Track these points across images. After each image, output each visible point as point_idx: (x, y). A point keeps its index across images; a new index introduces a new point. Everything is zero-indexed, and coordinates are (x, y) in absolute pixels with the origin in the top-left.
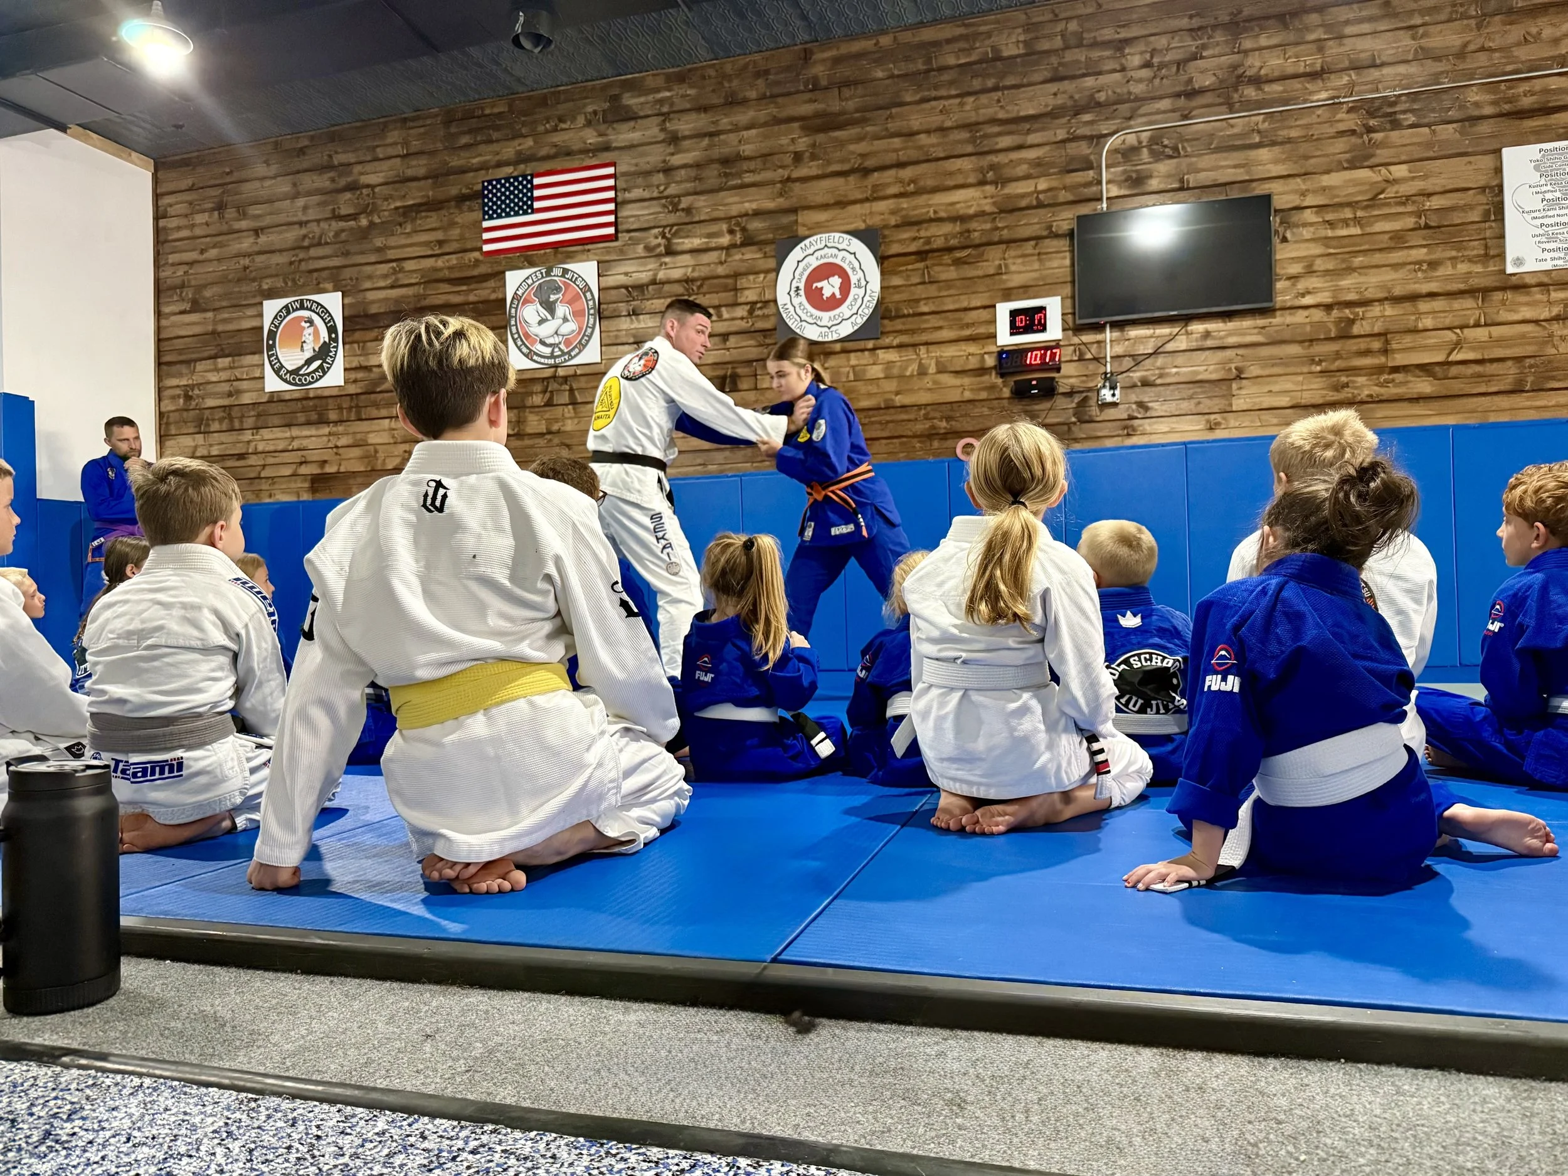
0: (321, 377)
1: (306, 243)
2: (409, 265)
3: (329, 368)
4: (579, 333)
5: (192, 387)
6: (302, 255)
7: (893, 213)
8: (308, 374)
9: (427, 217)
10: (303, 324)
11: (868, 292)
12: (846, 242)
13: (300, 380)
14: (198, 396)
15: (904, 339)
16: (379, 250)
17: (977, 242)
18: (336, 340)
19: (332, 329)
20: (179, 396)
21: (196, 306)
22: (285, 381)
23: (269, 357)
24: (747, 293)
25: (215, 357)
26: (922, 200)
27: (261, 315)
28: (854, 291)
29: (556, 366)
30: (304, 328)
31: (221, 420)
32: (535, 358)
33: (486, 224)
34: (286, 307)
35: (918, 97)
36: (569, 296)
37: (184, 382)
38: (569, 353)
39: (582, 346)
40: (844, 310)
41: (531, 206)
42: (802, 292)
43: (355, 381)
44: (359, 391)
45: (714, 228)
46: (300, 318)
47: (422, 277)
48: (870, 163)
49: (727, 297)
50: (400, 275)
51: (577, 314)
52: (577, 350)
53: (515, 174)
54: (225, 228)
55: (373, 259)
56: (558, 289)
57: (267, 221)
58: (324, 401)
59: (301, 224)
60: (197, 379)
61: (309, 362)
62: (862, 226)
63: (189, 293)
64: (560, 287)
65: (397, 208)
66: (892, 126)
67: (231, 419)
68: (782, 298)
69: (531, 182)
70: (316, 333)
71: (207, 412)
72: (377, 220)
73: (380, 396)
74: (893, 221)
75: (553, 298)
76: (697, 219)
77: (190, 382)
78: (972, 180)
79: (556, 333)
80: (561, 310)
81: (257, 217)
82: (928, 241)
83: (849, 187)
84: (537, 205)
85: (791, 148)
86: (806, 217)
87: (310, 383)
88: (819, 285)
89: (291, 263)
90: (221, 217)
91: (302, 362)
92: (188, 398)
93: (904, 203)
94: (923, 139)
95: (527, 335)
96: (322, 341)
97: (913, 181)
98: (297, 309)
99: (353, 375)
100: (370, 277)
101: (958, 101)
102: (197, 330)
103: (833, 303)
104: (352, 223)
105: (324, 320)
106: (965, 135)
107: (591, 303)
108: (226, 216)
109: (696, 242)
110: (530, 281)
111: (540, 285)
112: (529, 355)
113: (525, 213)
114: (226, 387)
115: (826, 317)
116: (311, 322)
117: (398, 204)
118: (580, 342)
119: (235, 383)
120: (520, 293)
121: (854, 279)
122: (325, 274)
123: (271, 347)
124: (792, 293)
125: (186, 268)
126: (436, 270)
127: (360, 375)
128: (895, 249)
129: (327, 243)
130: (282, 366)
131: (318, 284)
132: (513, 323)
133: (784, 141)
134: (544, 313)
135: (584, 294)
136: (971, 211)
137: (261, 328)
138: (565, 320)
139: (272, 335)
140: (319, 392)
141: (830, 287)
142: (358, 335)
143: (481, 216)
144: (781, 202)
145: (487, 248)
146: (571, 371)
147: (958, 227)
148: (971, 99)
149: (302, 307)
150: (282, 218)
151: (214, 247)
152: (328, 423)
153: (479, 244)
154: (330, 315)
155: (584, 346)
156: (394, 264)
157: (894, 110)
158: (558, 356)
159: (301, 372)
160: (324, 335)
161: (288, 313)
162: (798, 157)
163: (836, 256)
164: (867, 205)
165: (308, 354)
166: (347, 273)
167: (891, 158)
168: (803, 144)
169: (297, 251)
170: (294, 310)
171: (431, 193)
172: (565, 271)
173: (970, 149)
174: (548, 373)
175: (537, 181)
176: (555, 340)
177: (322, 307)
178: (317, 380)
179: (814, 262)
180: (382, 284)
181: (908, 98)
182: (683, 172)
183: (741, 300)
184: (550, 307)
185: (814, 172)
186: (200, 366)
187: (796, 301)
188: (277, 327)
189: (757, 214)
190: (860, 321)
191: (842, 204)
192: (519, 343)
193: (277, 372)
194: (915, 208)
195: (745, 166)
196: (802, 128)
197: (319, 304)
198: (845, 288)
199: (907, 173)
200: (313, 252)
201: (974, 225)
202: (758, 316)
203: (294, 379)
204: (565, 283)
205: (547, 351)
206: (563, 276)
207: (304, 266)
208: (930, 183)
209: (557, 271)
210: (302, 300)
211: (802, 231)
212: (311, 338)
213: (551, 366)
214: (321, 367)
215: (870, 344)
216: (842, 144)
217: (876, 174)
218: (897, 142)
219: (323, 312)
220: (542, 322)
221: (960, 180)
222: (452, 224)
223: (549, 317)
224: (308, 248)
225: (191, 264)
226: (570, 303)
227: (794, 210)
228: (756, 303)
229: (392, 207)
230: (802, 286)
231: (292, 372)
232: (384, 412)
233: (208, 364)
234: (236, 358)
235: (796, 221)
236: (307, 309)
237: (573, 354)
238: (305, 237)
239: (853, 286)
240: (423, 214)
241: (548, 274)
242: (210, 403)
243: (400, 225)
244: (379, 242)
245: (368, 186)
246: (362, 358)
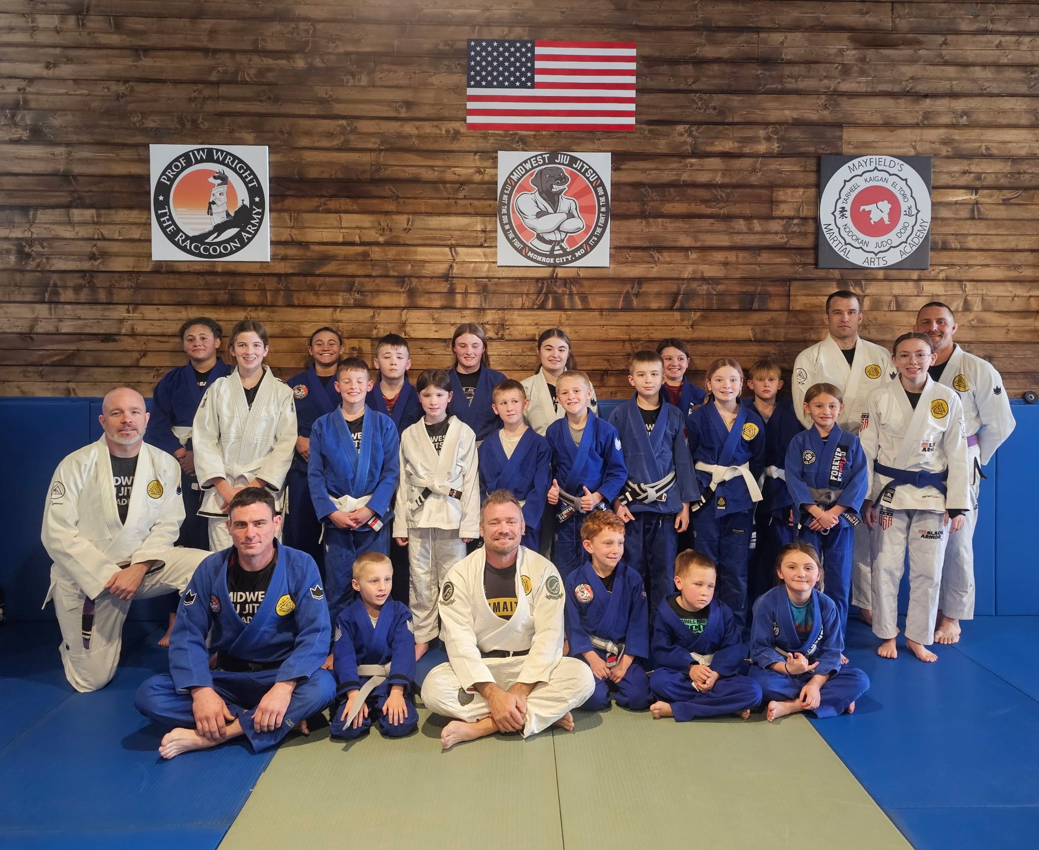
0: (238, 249)
1: (214, 77)
2: (365, 126)
3: (250, 240)
4: (586, 232)
5: (31, 242)
6: (207, 92)
7: (945, 142)
8: (219, 244)
9: (390, 71)
10: (211, 180)
11: (919, 221)
12: (898, 167)
13: (206, 250)
14: (41, 255)
15: (952, 273)
16: (322, 101)
17: (1027, 184)
18: (261, 205)
19: (255, 191)
20: (8, 252)
21: (37, 135)
22: (184, 249)
23: (158, 217)
24: (783, 206)
25: (68, 206)
26: (974, 133)
27: (146, 161)
28: (903, 219)
29: (555, 266)
30: (213, 185)
31: (77, 289)
32: (530, 254)
33: (471, 91)
34: (186, 155)
35: (974, 27)
36: (577, 188)
37: (17, 233)
38: (572, 253)
39: (589, 247)
40: (893, 237)
41: (532, 79)
42: (848, 214)
43: (285, 258)
44: (290, 271)
45: (749, 132)
46: (208, 173)
47: (382, 143)
48: (922, 87)
49: (763, 209)
50: (352, 137)
51: (585, 210)
52: (582, 251)
53: (512, 37)
54: (85, 39)
55: (313, 111)
56: (562, 180)
57: (153, 40)
58: (239, 279)
59: (206, 51)
60: (37, 232)
61: (220, 228)
62: (912, 152)
63: (28, 118)
64: (565, 177)
65: (348, 54)
66: (948, 53)
67: (93, 288)
68: (825, 217)
69: (532, 50)
70: (231, 194)
71: (55, 277)
72: (318, 63)
73: (321, 280)
74: (944, 150)
75: (556, 188)
76: (730, 120)
77: (27, 235)
78: (1024, 121)
79: (558, 229)
80: (565, 203)
81: (134, 33)
82: (978, 177)
83: (902, 110)
84: (538, 78)
85: (839, 59)
86: (850, 135)
87: (221, 255)
88: (867, 208)
89: (191, 100)
90: (81, 24)
91: (210, 228)
92: (23, 255)
93: (957, 135)
94: (978, 72)
95: (522, 228)
96: (240, 204)
97: (965, 113)
98: (202, 161)
99: (282, 251)
100: (308, 133)
101: (1014, 38)
102: (39, 167)
103: (879, 229)
104: (283, 63)
105: (243, 179)
106: (1019, 75)
107: (603, 199)
108: (89, 24)
109: (727, 146)
110: (528, 166)
111: (541, 172)
112: (523, 250)
113: (523, 86)
114: (88, 248)
115: (873, 242)
116: (224, 179)
117: (350, 48)
118: (587, 242)
119: (100, 244)
120: (515, 177)
121: (904, 207)
122: (242, 121)
123: (160, 205)
124: (837, 213)
125: (23, 84)
126: (400, 136)
127: (292, 251)
128: (944, 180)
129: (244, 83)
130: (178, 230)
131: (232, 131)
132: (504, 211)
133: (832, 50)
134: (543, 204)
135: (595, 188)
136: (1023, 152)
137: (147, 178)
138: (570, 215)
139: (163, 189)
140: (232, 267)
141: (879, 212)
142: (288, 203)
143: (464, 79)
144: (827, 115)
145: (471, 119)
146: (572, 273)
147: (1007, 167)
148: (1027, 39)
149: (210, 158)
150: (179, 40)
151: (70, 60)
152: (244, 305)
153: (460, 114)
154: (252, 173)
155: (592, 248)
156: (344, 122)
157: (949, 37)
158: (560, 256)
159: (209, 240)
160: (243, 196)
161: (189, 164)
162: (846, 71)
163: (886, 180)
164: (918, 131)
165: (219, 217)
166: (276, 123)
167: (944, 86)
168: (851, 55)
169: (200, 87)
170: (197, 162)
171: (396, 43)
172: (574, 160)
173: (1023, 89)
174: (546, 272)
175: (539, 51)
176: (557, 237)
177: (241, 161)
178: (232, 252)
179: (862, 184)
180: (325, 143)
181: (964, 26)
182: (716, 67)
183: (776, 213)
184: (553, 199)
185: (863, 88)
186: (43, 216)
187: (840, 222)
188: (172, 181)
189: (797, 123)
190: (909, 250)
191: (890, 125)
192: (511, 236)
193: (171, 237)
194: (968, 141)
195: (787, 70)
196: (853, 40)
197: (235, 157)
198: (895, 214)
199: (960, 104)
200: (224, 90)
201: (1024, 167)
202: (794, 232)
203: (196, 247)
204: (571, 173)
205: (547, 248)
206: (570, 165)
207: (210, 107)
208: (983, 118)
209: (563, 158)
210: (210, 151)
211: (847, 150)
212: (224, 198)
213: (549, 265)
214: (238, 236)
215: (915, 275)
216: (893, 63)
217: (928, 101)
218: (951, 71)
219: (244, 169)
220: (540, 214)
221: (1013, 120)
222: (426, 85)
223: (550, 210)
224: (217, 84)
225: (31, 80)
226: (577, 196)
227: (839, 126)
228: (792, 218)
229: (341, 50)
230: (848, 207)
231: (194, 239)
232: (325, 300)
233: (58, 214)
234: (103, 212)
235: (841, 138)
236: (217, 161)
237: (577, 254)
238: (212, 68)
239: (903, 213)
240: (385, 67)
241: (552, 160)
242: (60, 264)
243: (353, 75)
244: (321, 91)
245: (306, 19)
246: (294, 232)
